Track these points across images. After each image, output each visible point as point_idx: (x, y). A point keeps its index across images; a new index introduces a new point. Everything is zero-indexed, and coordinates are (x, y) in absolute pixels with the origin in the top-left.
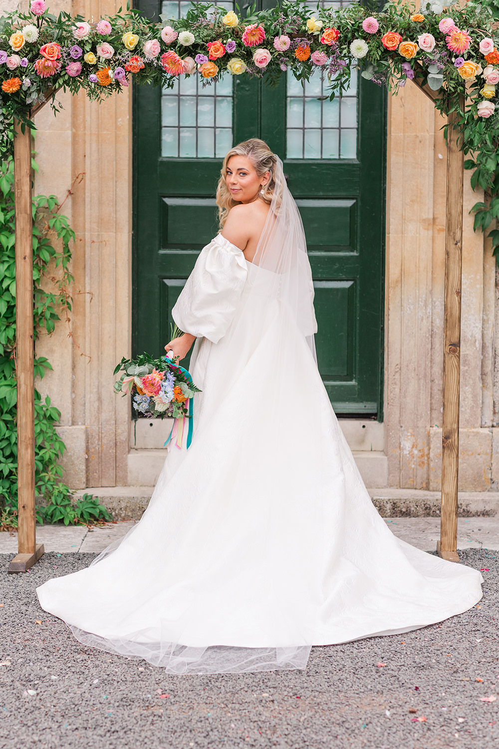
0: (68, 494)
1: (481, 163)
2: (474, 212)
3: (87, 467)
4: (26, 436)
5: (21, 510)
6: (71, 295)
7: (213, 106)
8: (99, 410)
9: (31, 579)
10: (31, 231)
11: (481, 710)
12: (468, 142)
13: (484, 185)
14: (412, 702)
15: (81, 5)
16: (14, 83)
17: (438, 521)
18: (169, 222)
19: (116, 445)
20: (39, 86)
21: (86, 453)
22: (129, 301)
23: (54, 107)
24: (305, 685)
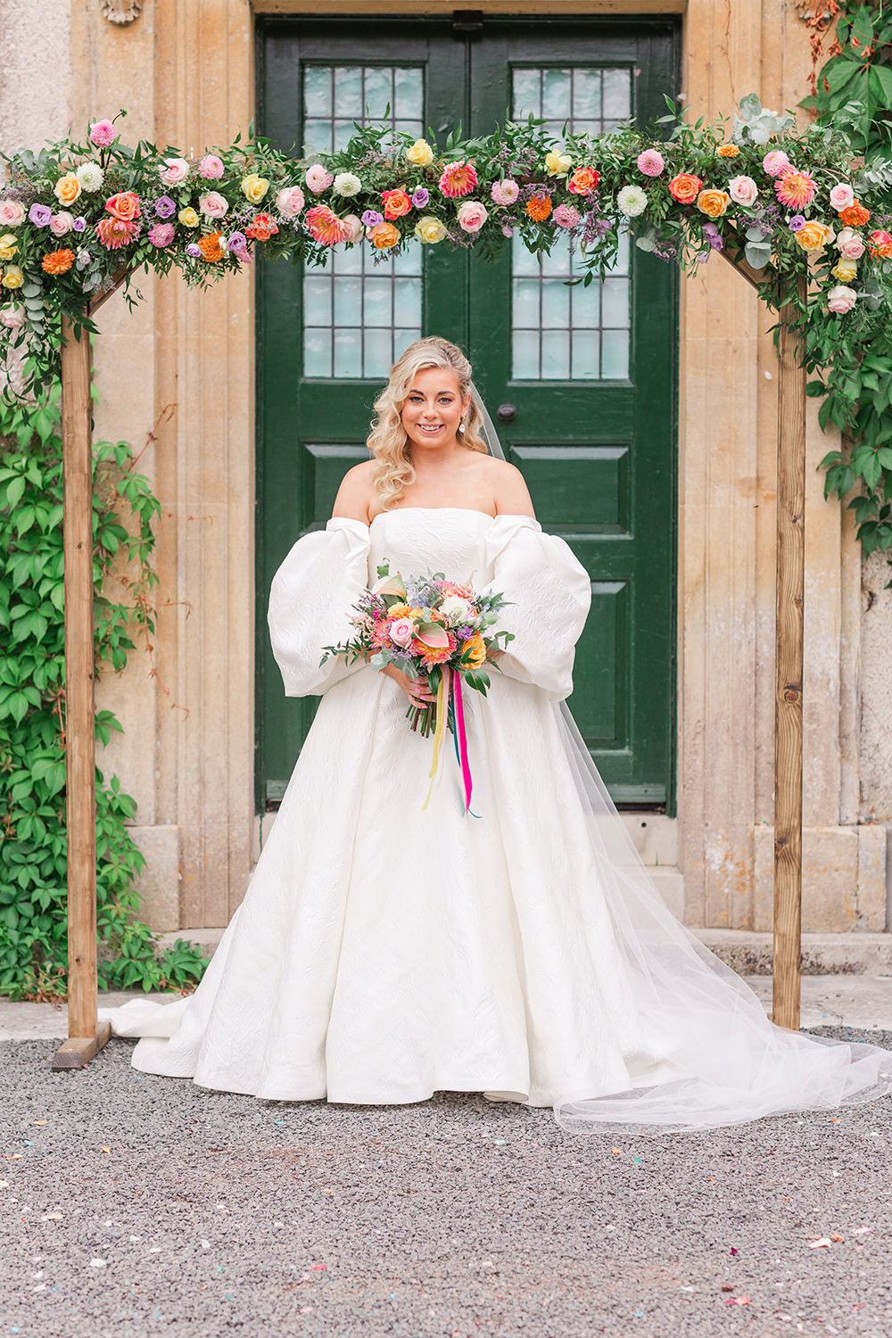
0: (150, 939)
1: (835, 387)
2: (825, 467)
3: (181, 894)
4: (81, 842)
5: (73, 966)
6: (154, 606)
7: (390, 293)
8: (201, 798)
9: (91, 1081)
10: (90, 502)
11: (839, 1286)
12: (813, 353)
13: (841, 422)
14: (727, 1273)
15: (171, 126)
16: (63, 257)
17: (768, 981)
18: (317, 485)
19: (229, 857)
20: (105, 263)
21: (180, 872)
22: (250, 617)
23: (129, 297)
24: (551, 1247)
